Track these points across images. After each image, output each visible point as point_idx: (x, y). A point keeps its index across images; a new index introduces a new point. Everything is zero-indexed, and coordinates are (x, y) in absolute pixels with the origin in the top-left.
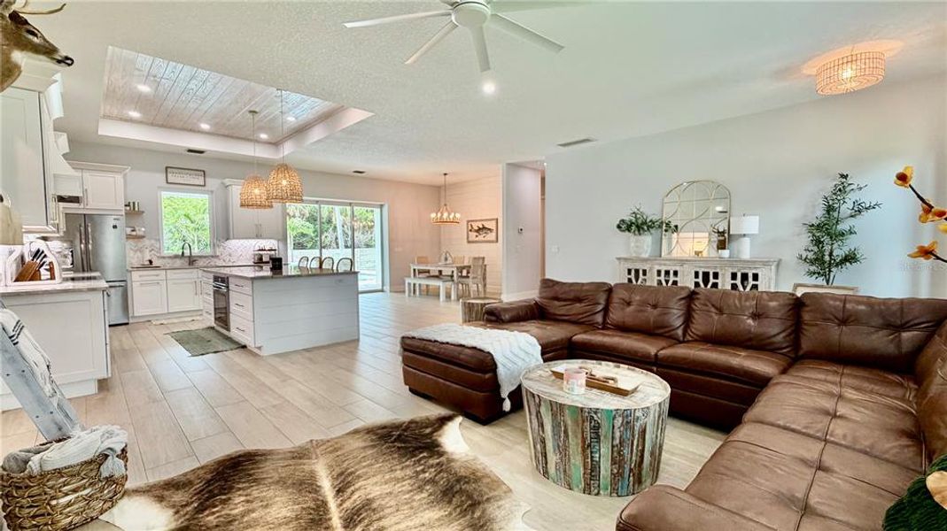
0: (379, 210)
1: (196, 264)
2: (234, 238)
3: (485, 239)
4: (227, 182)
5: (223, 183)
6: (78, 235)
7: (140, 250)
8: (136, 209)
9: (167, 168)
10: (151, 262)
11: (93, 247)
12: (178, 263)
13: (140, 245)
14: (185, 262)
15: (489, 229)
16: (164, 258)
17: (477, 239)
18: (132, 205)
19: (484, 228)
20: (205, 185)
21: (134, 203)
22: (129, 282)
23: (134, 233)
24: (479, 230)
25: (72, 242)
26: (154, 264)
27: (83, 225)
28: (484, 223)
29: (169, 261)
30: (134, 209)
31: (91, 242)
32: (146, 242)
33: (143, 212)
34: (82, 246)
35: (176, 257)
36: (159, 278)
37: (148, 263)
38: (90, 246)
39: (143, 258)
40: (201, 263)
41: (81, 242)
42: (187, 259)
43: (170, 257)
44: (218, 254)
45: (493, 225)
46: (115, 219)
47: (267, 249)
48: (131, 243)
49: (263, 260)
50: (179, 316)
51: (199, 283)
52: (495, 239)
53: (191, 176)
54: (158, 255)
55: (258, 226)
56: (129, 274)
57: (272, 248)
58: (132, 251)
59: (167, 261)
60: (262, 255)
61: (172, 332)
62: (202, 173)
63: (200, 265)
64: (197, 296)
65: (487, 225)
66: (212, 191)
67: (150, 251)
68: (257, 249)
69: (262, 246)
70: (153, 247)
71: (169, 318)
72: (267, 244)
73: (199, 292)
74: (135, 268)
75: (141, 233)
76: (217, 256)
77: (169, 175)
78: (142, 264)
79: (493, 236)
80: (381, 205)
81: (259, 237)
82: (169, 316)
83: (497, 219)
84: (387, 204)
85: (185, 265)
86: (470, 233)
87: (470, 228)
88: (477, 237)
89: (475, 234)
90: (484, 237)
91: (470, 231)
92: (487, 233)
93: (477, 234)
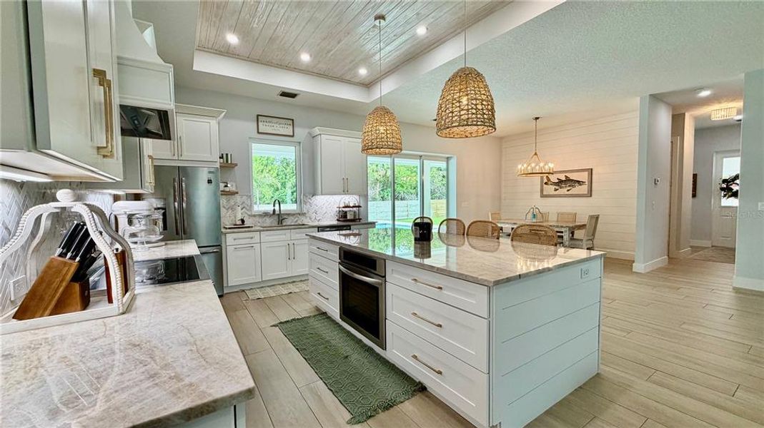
0: (445, 162)
1: (285, 224)
2: (322, 194)
4: (317, 130)
5: (310, 133)
6: (172, 191)
7: (232, 208)
8: (229, 162)
9: (258, 116)
10: (243, 221)
11: (187, 204)
12: (268, 221)
13: (232, 202)
14: (274, 221)
15: (578, 182)
16: (254, 216)
17: (557, 193)
18: (225, 156)
19: (568, 180)
20: (293, 136)
21: (227, 155)
22: (223, 245)
23: (227, 189)
24: (560, 183)
25: (165, 199)
26: (246, 224)
27: (177, 179)
28: (567, 175)
29: (260, 220)
30: (227, 161)
31: (185, 199)
32: (238, 198)
33: (236, 165)
34: (176, 204)
35: (266, 215)
36: (253, 241)
37: (240, 222)
38: (184, 205)
39: (235, 217)
40: (289, 221)
41: (175, 201)
42: (276, 218)
43: (260, 216)
44: (305, 211)
45: (583, 177)
46: (210, 172)
47: (351, 205)
48: (223, 200)
49: (348, 218)
50: (272, 284)
51: (292, 246)
52: (586, 193)
53: (281, 126)
54: (249, 213)
55: (345, 180)
56: (223, 237)
57: (357, 205)
58: (224, 209)
59: (257, 219)
60: (346, 212)
61: (281, 323)
62: (291, 122)
63: (289, 224)
64: (290, 261)
65: (573, 176)
66: (300, 143)
67: (242, 209)
68: (341, 206)
69: (347, 202)
70: (244, 205)
71: (262, 287)
72: (352, 200)
73: (292, 257)
74: (230, 228)
75: (234, 189)
76: (304, 214)
77: (260, 123)
78: (234, 223)
79: (583, 189)
80: (448, 158)
81: (346, 192)
82: (262, 285)
83: (592, 169)
84: (455, 157)
85: (275, 223)
86: (545, 186)
87: (545, 180)
88: (556, 190)
89: (554, 187)
90: (568, 190)
91: (546, 183)
92: (573, 186)
93: (557, 188)
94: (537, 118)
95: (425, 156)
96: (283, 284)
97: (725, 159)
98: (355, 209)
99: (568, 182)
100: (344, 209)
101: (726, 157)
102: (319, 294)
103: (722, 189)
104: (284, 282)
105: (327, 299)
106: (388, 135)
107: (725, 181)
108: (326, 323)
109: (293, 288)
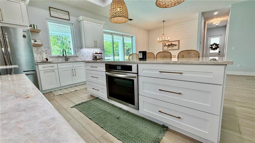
0: (131, 39)
1: (69, 61)
2: (85, 48)
3: (172, 49)
5: (77, 20)
7: (41, 53)
8: (36, 28)
9: (50, 7)
10: (47, 59)
11: (11, 50)
12: (60, 60)
13: (40, 50)
14: (63, 60)
15: (175, 45)
16: (53, 57)
17: (168, 49)
18: (32, 26)
19: (172, 44)
20: (69, 20)
21: (34, 25)
22: (37, 70)
23: (36, 43)
24: (169, 45)
26: (49, 61)
28: (171, 43)
29: (56, 59)
30: (34, 28)
32: (42, 48)
33: (40, 31)
35: (59, 57)
36: (54, 68)
37: (45, 60)
39: (42, 57)
40: (71, 60)
42: (64, 58)
43: (56, 57)
44: (78, 55)
45: (176, 43)
46: (24, 31)
47: (98, 53)
48: (34, 49)
49: (97, 58)
50: (66, 87)
51: (74, 70)
52: (177, 48)
53: (63, 14)
54: (50, 56)
55: (95, 42)
56: (37, 67)
57: (100, 53)
58: (36, 54)
59: (54, 59)
60: (96, 56)
61: (76, 105)
62: (68, 13)
63: (71, 61)
64: (74, 77)
65: (173, 43)
66: (73, 24)
67: (46, 54)
68: (94, 53)
69: (96, 52)
70: (47, 52)
71: (61, 89)
72: (98, 51)
73: (74, 75)
74: (40, 63)
75: (40, 43)
76: (78, 57)
77: (51, 12)
78: (42, 60)
79: (176, 47)
80: (132, 36)
81: (96, 47)
82: (61, 88)
83: (179, 40)
84: (135, 36)
85: (64, 61)
86: (164, 47)
87: (164, 45)
88: (168, 48)
89: (167, 47)
90: (172, 48)
91: (164, 46)
92: (173, 46)
93: (168, 47)
94: (164, 21)
95: (124, 35)
96: (71, 87)
97: (211, 39)
98: (99, 54)
99: (172, 45)
100: (95, 55)
101: (211, 38)
102: (93, 88)
103: (210, 48)
104: (71, 86)
105: (99, 90)
106: (123, 11)
107: (211, 45)
108: (100, 102)
109: (76, 88)
